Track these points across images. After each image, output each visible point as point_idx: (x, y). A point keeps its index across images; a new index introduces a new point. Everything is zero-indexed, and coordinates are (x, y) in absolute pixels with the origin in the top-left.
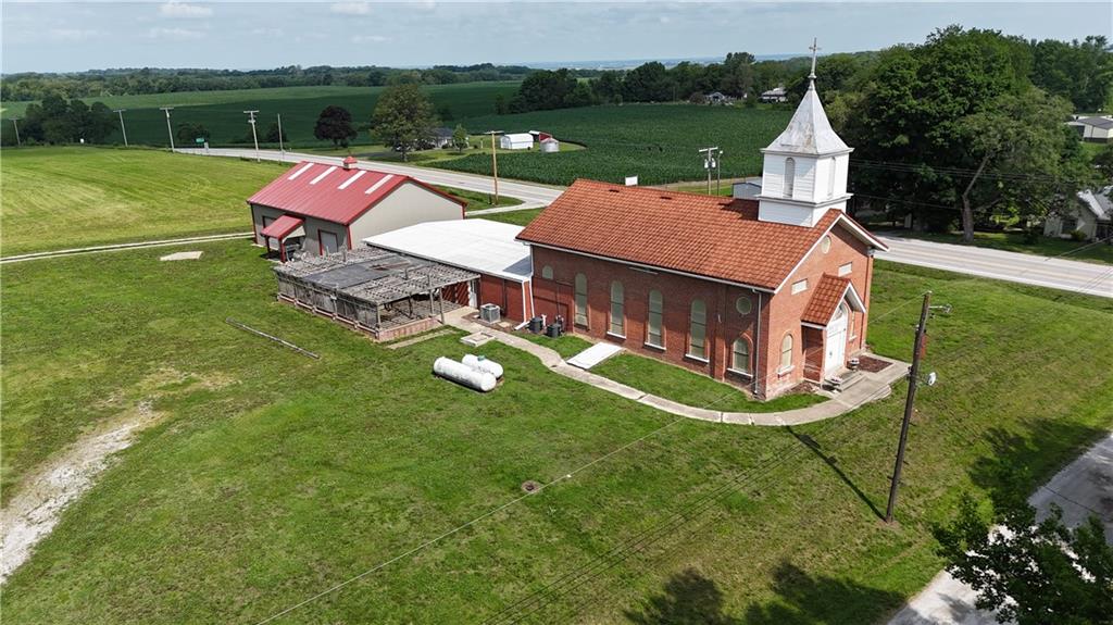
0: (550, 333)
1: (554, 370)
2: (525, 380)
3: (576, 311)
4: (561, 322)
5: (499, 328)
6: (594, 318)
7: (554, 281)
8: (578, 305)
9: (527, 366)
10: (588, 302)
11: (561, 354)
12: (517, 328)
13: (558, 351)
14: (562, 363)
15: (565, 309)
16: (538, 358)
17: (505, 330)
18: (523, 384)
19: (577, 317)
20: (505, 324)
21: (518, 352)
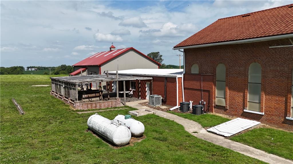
0: (194, 112)
1: (195, 135)
2: (165, 140)
3: (216, 96)
4: (204, 105)
5: (159, 109)
6: (232, 99)
7: (199, 75)
8: (218, 89)
9: (171, 130)
10: (227, 85)
11: (202, 125)
12: (171, 109)
13: (200, 123)
14: (203, 131)
15: (207, 94)
16: (182, 126)
17: (162, 110)
18: (162, 144)
19: (216, 99)
20: (164, 107)
21: (166, 121)
